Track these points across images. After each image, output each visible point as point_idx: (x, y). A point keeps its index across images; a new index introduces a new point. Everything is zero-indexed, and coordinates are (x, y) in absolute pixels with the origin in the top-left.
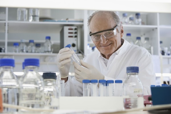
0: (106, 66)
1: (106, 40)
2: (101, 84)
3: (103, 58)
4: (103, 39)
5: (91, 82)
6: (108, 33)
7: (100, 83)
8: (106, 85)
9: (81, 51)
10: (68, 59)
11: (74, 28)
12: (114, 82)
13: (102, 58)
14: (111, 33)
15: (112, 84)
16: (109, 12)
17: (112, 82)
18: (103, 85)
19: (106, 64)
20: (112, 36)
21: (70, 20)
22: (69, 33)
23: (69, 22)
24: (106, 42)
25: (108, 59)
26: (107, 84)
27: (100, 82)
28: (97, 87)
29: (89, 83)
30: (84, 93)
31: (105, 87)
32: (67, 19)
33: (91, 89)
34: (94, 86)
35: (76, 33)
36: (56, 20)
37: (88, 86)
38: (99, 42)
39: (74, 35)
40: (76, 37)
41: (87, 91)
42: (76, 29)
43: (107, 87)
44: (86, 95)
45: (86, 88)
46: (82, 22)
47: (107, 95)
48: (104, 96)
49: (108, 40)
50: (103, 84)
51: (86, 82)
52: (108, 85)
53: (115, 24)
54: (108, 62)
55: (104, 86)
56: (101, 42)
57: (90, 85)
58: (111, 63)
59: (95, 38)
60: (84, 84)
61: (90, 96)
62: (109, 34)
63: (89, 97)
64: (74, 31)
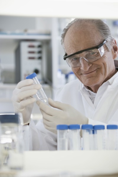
0: (93, 103)
1: (89, 65)
2: (85, 131)
3: (88, 91)
4: (84, 63)
5: (69, 127)
6: (91, 54)
7: (83, 130)
8: (93, 133)
9: (48, 80)
10: (31, 97)
11: (36, 44)
12: (106, 127)
13: (86, 90)
14: (96, 54)
15: (102, 131)
16: (93, 21)
17: (102, 127)
18: (88, 133)
19: (92, 99)
20: (99, 58)
21: (30, 31)
22: (30, 52)
23: (29, 34)
24: (88, 68)
25: (96, 92)
26: (95, 131)
27: (84, 127)
28: (79, 136)
29: (67, 129)
30: (59, 144)
31: (92, 135)
32: (26, 31)
33: (69, 139)
34: (74, 134)
35: (40, 52)
36: (9, 32)
37: (65, 135)
38: (79, 68)
39: (36, 55)
40: (40, 58)
41: (63, 142)
42: (39, 46)
43: (95, 135)
44: (63, 148)
45: (63, 137)
46: (49, 34)
47: (94, 147)
48: (90, 149)
49: (92, 64)
50: (89, 130)
51: (62, 128)
52: (96, 133)
53: (101, 38)
54: (96, 97)
55: (90, 133)
56: (81, 68)
57: (68, 132)
58: (101, 97)
59: (72, 63)
60: (58, 131)
61: (69, 149)
62: (93, 55)
63: (66, 152)
64: (36, 50)
